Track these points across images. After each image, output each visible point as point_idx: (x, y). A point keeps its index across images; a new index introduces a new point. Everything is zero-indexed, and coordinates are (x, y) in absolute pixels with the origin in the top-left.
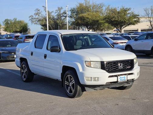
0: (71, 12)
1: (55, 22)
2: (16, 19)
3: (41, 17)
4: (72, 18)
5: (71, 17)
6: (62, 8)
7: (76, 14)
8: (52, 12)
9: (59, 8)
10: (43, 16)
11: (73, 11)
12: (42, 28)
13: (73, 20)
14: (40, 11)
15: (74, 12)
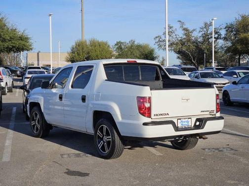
0: (227, 31)
1: (197, 47)
2: (134, 41)
3: (173, 39)
4: (227, 40)
5: (225, 39)
6: (211, 24)
7: (235, 34)
8: (194, 30)
9: (206, 24)
10: (178, 37)
11: (229, 28)
12: (178, 58)
13: (229, 44)
14: (174, 29)
15: (232, 31)
